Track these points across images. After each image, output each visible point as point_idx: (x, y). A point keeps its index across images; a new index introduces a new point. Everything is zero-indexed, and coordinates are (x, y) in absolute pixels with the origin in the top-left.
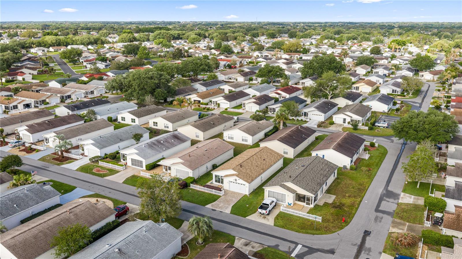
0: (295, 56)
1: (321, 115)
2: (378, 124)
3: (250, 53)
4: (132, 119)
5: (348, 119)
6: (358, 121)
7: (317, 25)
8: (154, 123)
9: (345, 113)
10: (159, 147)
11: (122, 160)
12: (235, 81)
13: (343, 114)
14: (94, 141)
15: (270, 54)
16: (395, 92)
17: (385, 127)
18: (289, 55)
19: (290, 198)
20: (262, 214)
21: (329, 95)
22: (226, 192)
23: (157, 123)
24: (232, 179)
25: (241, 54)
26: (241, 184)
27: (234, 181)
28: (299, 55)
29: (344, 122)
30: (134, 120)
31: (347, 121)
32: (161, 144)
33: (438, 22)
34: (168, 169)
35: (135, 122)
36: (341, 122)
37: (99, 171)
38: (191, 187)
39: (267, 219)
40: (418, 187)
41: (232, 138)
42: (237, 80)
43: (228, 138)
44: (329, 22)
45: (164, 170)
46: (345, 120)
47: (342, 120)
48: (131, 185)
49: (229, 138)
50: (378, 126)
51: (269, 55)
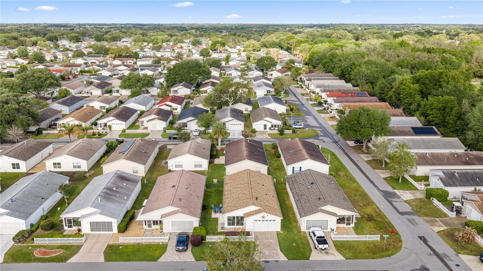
0: (128, 61)
1: (240, 124)
2: (295, 126)
3: (71, 61)
4: (13, 164)
5: (269, 125)
6: (278, 125)
7: (106, 27)
8: (55, 164)
9: (264, 119)
10: (116, 196)
11: (66, 228)
12: (90, 95)
13: (263, 120)
14: (6, 209)
15: (98, 60)
16: (270, 93)
17: (302, 128)
18: (121, 60)
19: (332, 223)
20: (323, 250)
21: (230, 102)
22: (258, 235)
23: (59, 164)
24: (258, 217)
25: (57, 62)
26: (270, 221)
27: (261, 219)
28: (133, 60)
29: (265, 129)
30: (18, 164)
31: (268, 127)
32: (115, 191)
33: (220, 24)
34: (152, 224)
35: (18, 168)
36: (262, 129)
37: (45, 253)
38: (207, 240)
39: (332, 254)
40: (400, 181)
41: (181, 166)
42: (91, 93)
43: (174, 166)
44: (118, 24)
45: (146, 227)
46: (265, 126)
47: (263, 127)
48: (124, 261)
49: (176, 166)
50: (296, 128)
51: (97, 62)
